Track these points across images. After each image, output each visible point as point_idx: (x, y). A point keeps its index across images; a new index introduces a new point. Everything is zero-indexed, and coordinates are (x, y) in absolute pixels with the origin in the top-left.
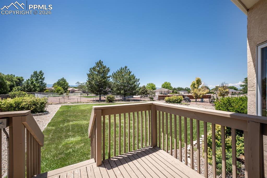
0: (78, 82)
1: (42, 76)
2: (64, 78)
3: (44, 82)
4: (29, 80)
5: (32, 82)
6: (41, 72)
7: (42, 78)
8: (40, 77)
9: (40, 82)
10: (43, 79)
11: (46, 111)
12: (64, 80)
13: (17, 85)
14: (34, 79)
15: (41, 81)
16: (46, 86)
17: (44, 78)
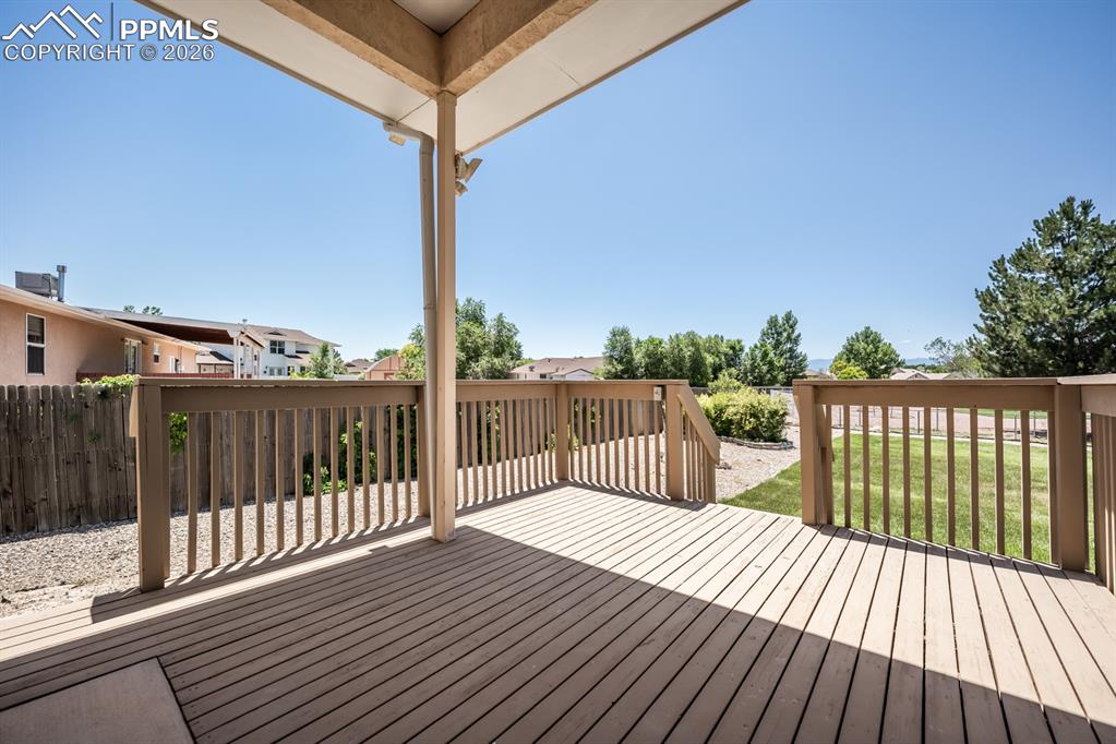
0: (939, 341)
1: (793, 332)
2: (873, 329)
3: (799, 351)
4: (756, 347)
5: (765, 354)
6: (788, 317)
7: (793, 336)
8: (785, 334)
9: (785, 352)
10: (796, 341)
11: (785, 441)
12: (869, 337)
13: (729, 366)
14: (770, 342)
15: (791, 350)
16: (806, 366)
17: (799, 335)
